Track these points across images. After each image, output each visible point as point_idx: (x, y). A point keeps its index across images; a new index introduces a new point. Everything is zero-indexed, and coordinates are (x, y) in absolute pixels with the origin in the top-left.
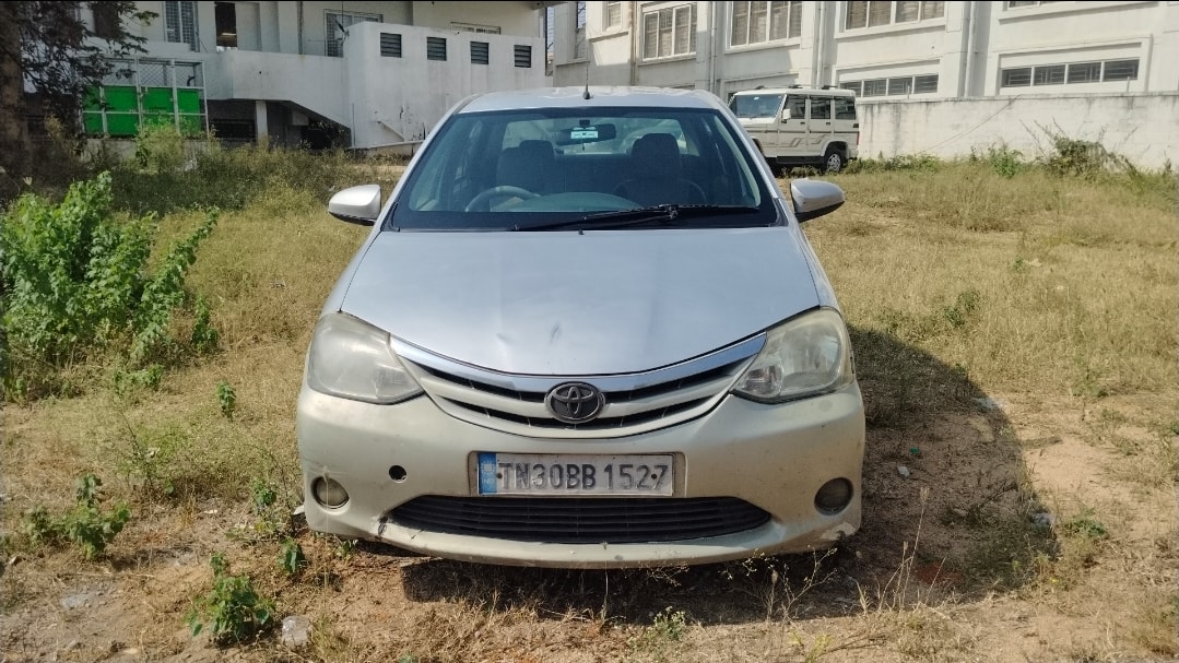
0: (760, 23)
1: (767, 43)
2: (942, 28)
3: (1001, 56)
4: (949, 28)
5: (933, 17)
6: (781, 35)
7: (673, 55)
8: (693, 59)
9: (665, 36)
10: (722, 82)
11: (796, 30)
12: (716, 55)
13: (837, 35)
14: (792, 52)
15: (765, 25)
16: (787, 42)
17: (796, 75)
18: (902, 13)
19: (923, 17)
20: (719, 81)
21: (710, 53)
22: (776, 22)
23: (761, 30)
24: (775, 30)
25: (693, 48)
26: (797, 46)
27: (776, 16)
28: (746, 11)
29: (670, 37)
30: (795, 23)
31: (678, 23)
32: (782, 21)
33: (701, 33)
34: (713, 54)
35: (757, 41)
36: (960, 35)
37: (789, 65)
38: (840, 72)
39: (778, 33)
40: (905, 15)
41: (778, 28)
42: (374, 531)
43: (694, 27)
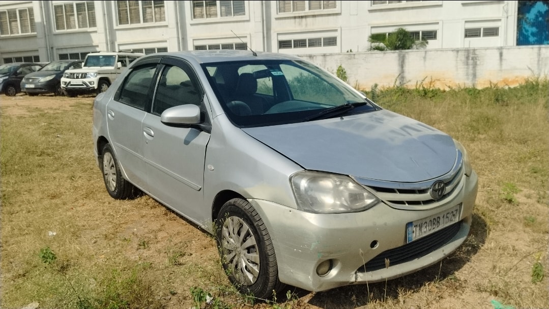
0: (71, 19)
1: (77, 29)
2: (167, 26)
3: (193, 40)
4: (170, 26)
5: (160, 21)
6: (84, 26)
7: (20, 34)
8: (35, 37)
9: (13, 24)
10: (54, 49)
11: (93, 23)
12: (48, 34)
13: (115, 27)
14: (93, 35)
15: (74, 21)
16: (89, 29)
17: (98, 46)
18: (146, 18)
19: (156, 21)
20: (52, 48)
21: (45, 34)
22: (81, 19)
23: (72, 23)
24: (81, 23)
25: (33, 30)
26: (95, 32)
27: (80, 17)
28: (62, 13)
29: (17, 24)
30: (91, 21)
31: (21, 17)
32: (84, 19)
33: (38, 23)
34: (47, 34)
35: (71, 28)
36: (175, 30)
37: (91, 40)
38: (119, 45)
39: (83, 25)
40: (147, 19)
41: (82, 23)
42: (353, 279)
43: (32, 20)
